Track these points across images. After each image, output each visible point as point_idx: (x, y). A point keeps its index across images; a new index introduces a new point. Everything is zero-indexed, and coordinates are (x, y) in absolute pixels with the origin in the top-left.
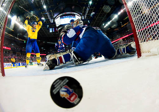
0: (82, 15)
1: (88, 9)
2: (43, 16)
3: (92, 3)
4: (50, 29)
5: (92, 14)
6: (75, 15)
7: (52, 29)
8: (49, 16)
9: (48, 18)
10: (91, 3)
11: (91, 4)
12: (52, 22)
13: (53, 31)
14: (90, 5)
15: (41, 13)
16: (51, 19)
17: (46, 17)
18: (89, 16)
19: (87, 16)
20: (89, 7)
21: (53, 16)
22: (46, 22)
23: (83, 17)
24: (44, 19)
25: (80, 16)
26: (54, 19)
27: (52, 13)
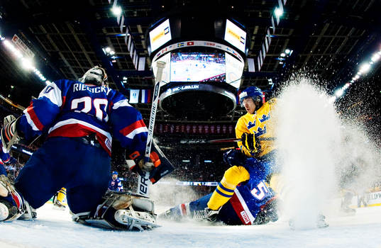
0: (249, 57)
1: (269, 35)
2: (109, 40)
3: (285, 15)
4: (132, 92)
5: (283, 55)
6: (223, 52)
7: (137, 92)
8: (130, 47)
9: (127, 51)
10: (279, 13)
11: (281, 20)
12: (141, 67)
13: (143, 101)
14: (278, 21)
15: (104, 31)
16: (139, 56)
17: (120, 46)
18: (275, 60)
19: (266, 60)
20: (273, 27)
21: (144, 47)
22: (119, 64)
23: (251, 62)
24: (112, 53)
25: (242, 59)
26: (148, 60)
27: (142, 37)
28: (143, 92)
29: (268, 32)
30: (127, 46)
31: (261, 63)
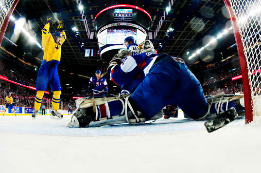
0: (150, 31)
1: (161, 21)
2: (75, 23)
3: (171, 11)
4: (86, 50)
5: (168, 31)
6: (136, 28)
7: (89, 50)
8: (86, 26)
9: (84, 28)
10: (168, 9)
11: (169, 13)
12: (92, 37)
13: (92, 55)
14: (167, 14)
15: (73, 18)
16: (91, 31)
17: (81, 26)
18: (164, 33)
19: (159, 33)
20: (164, 17)
21: (94, 26)
22: (80, 36)
23: (151, 35)
24: (77, 30)
25: (146, 33)
26: (96, 33)
27: (93, 21)
28: (92, 50)
29: (161, 19)
30: (84, 26)
31: (156, 34)
